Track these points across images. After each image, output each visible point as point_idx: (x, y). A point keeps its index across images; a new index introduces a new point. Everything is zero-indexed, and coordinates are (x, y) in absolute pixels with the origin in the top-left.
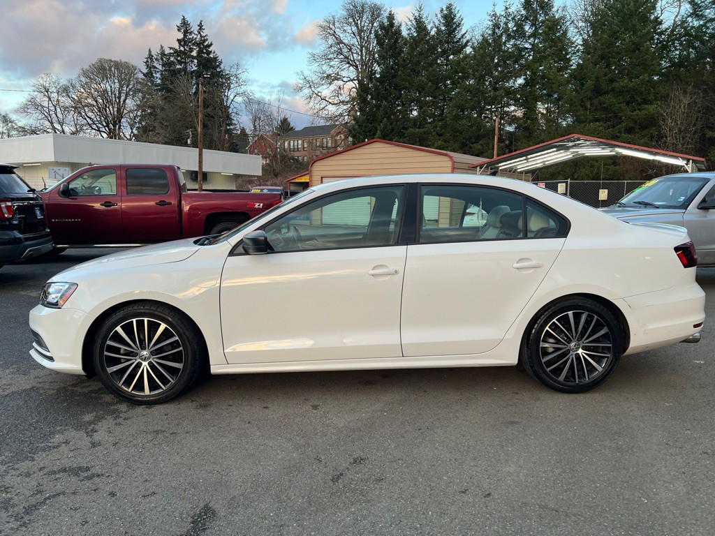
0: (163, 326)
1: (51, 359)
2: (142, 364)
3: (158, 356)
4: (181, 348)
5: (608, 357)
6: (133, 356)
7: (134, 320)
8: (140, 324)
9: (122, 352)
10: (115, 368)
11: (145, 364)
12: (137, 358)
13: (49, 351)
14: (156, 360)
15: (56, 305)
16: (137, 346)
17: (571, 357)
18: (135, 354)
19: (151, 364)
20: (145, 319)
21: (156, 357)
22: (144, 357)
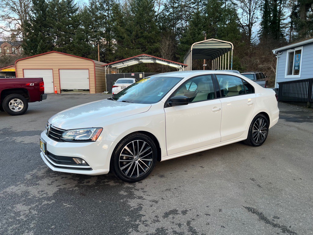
0: (145, 143)
1: (90, 169)
2: (135, 162)
3: (143, 157)
4: (152, 152)
6: (131, 159)
7: (133, 142)
8: (135, 143)
9: (124, 158)
10: (124, 167)
11: (137, 162)
12: (133, 160)
13: (89, 165)
14: (142, 159)
15: (90, 140)
16: (134, 154)
17: (258, 134)
18: (132, 158)
19: (139, 162)
20: (138, 140)
21: (142, 158)
22: (136, 159)
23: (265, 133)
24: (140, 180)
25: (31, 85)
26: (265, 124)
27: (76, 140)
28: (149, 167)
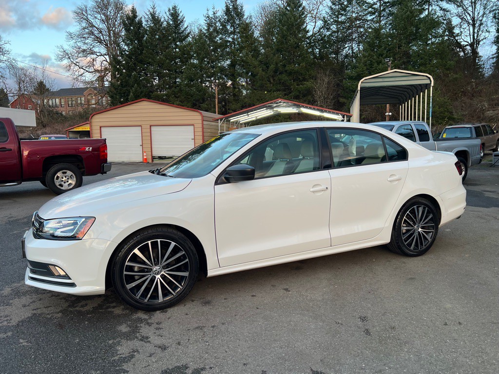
0: (173, 244)
1: (72, 285)
2: (155, 277)
3: (169, 269)
4: (187, 260)
5: (433, 232)
6: (147, 272)
7: (149, 242)
8: (155, 245)
9: (136, 269)
10: (133, 284)
11: (158, 276)
12: (151, 273)
13: (70, 279)
14: (167, 272)
15: (73, 238)
16: (152, 264)
17: (416, 234)
18: (150, 270)
19: (163, 277)
20: (159, 240)
21: (167, 269)
22: (157, 272)
23: (431, 232)
24: (164, 307)
25: (87, 149)
26: (430, 217)
27: (57, 237)
28: (182, 286)
